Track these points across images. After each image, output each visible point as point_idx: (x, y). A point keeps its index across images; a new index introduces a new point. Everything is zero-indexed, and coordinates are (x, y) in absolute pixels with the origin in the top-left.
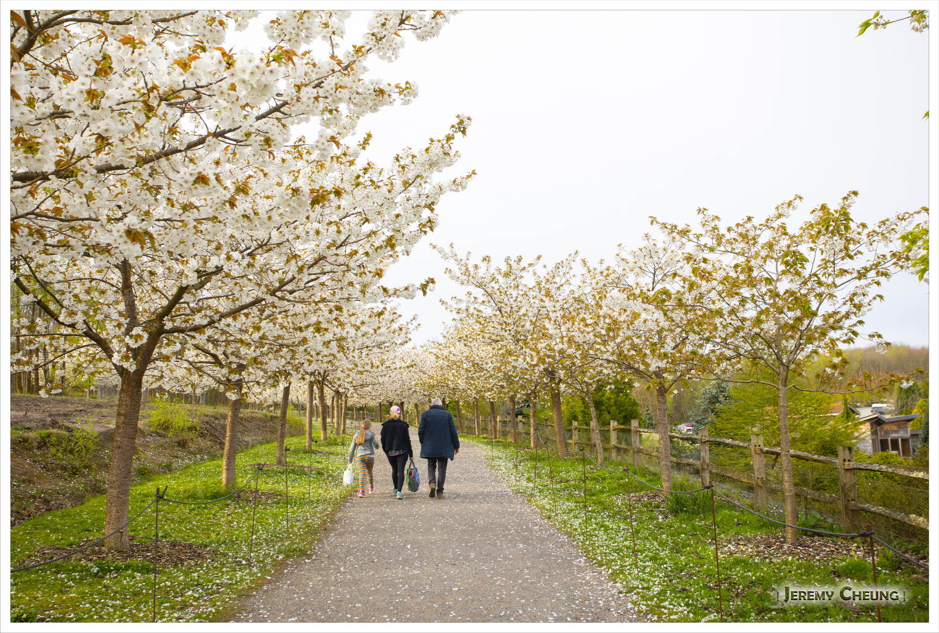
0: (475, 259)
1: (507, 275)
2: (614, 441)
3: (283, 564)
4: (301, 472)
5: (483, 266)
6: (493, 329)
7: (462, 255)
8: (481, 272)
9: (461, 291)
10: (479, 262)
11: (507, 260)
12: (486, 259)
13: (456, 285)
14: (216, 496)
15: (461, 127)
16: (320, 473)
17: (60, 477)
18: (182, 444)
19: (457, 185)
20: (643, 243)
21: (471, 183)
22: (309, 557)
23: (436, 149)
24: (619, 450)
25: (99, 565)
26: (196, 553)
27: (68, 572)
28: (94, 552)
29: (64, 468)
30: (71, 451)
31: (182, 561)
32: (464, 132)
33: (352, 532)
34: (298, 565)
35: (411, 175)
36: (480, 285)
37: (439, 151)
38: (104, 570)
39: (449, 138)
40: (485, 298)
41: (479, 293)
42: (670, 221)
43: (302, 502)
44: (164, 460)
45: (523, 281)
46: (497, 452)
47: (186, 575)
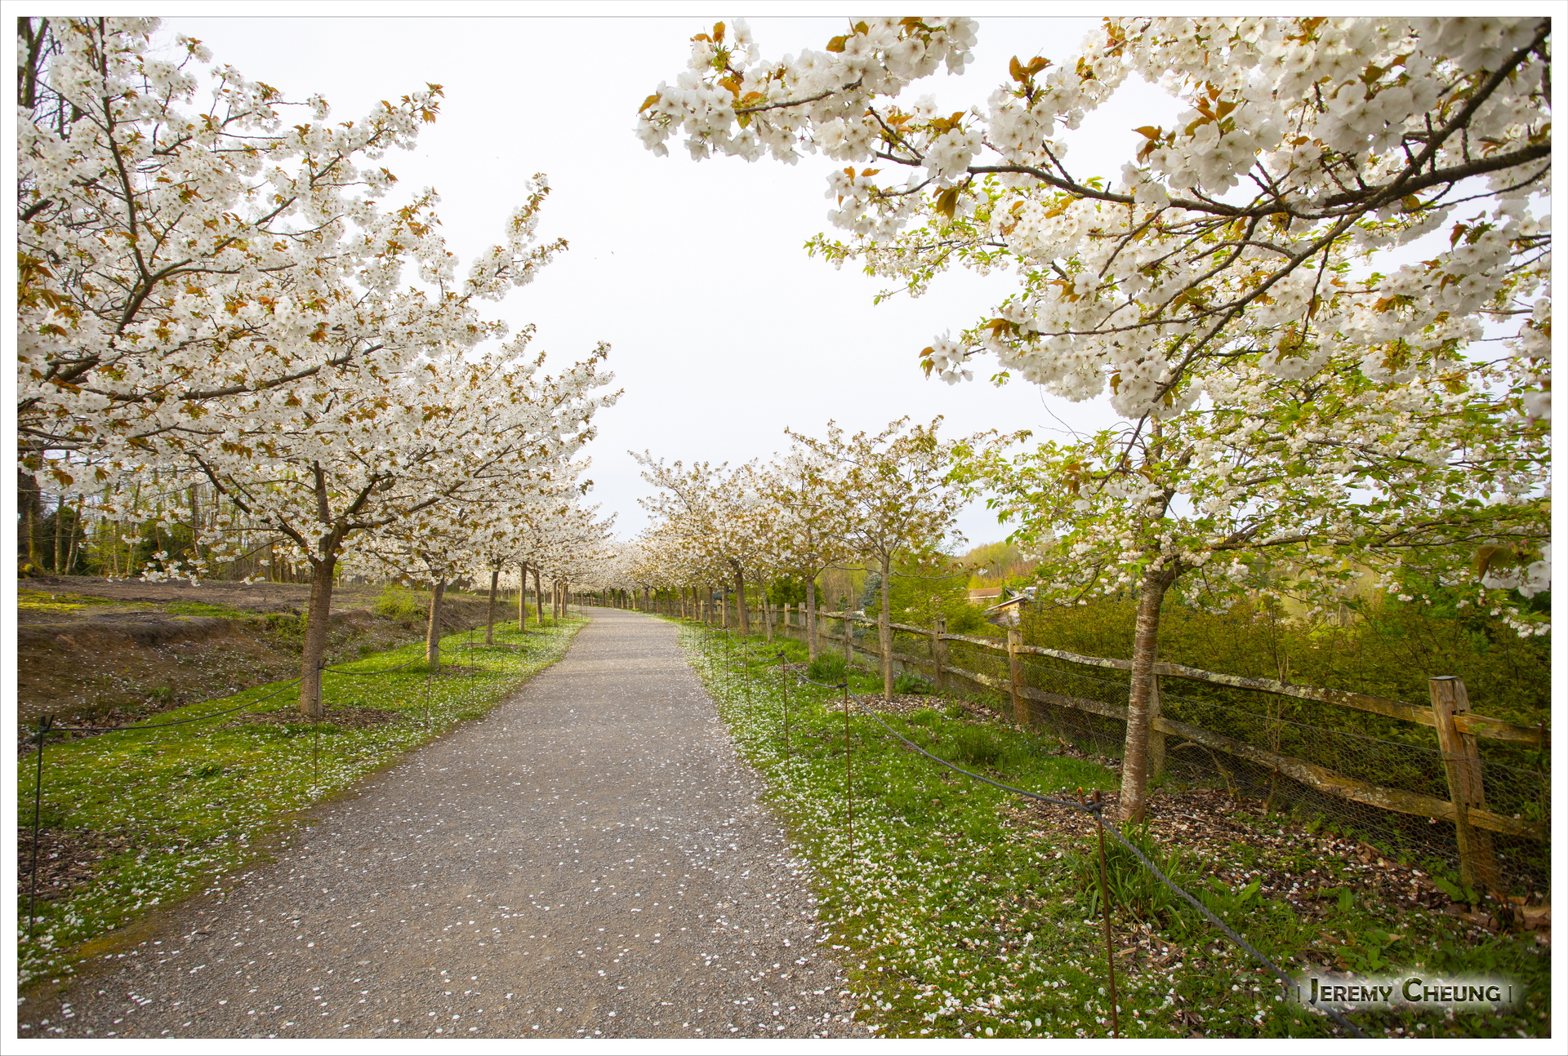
0: (668, 464)
1: (695, 478)
2: (787, 621)
3: (457, 726)
4: (506, 650)
5: (675, 470)
6: (684, 525)
7: (656, 461)
8: (674, 474)
9: (655, 492)
10: (671, 467)
11: (696, 464)
12: (678, 464)
13: (651, 486)
14: (417, 670)
15: (603, 352)
16: (524, 651)
17: (286, 654)
18: (407, 626)
19: (607, 401)
20: (792, 453)
21: (619, 400)
22: (481, 720)
23: (580, 371)
24: (793, 629)
25: (290, 728)
26: (381, 717)
27: (262, 733)
28: (289, 717)
29: (290, 647)
30: (298, 632)
31: (366, 724)
32: (604, 356)
33: (532, 700)
34: (469, 726)
35: (562, 393)
36: (672, 487)
37: (583, 372)
38: (293, 732)
39: (592, 361)
40: (677, 498)
41: (671, 493)
42: (800, 433)
43: (498, 675)
44: (387, 640)
45: (710, 484)
46: (688, 631)
47: (366, 734)
